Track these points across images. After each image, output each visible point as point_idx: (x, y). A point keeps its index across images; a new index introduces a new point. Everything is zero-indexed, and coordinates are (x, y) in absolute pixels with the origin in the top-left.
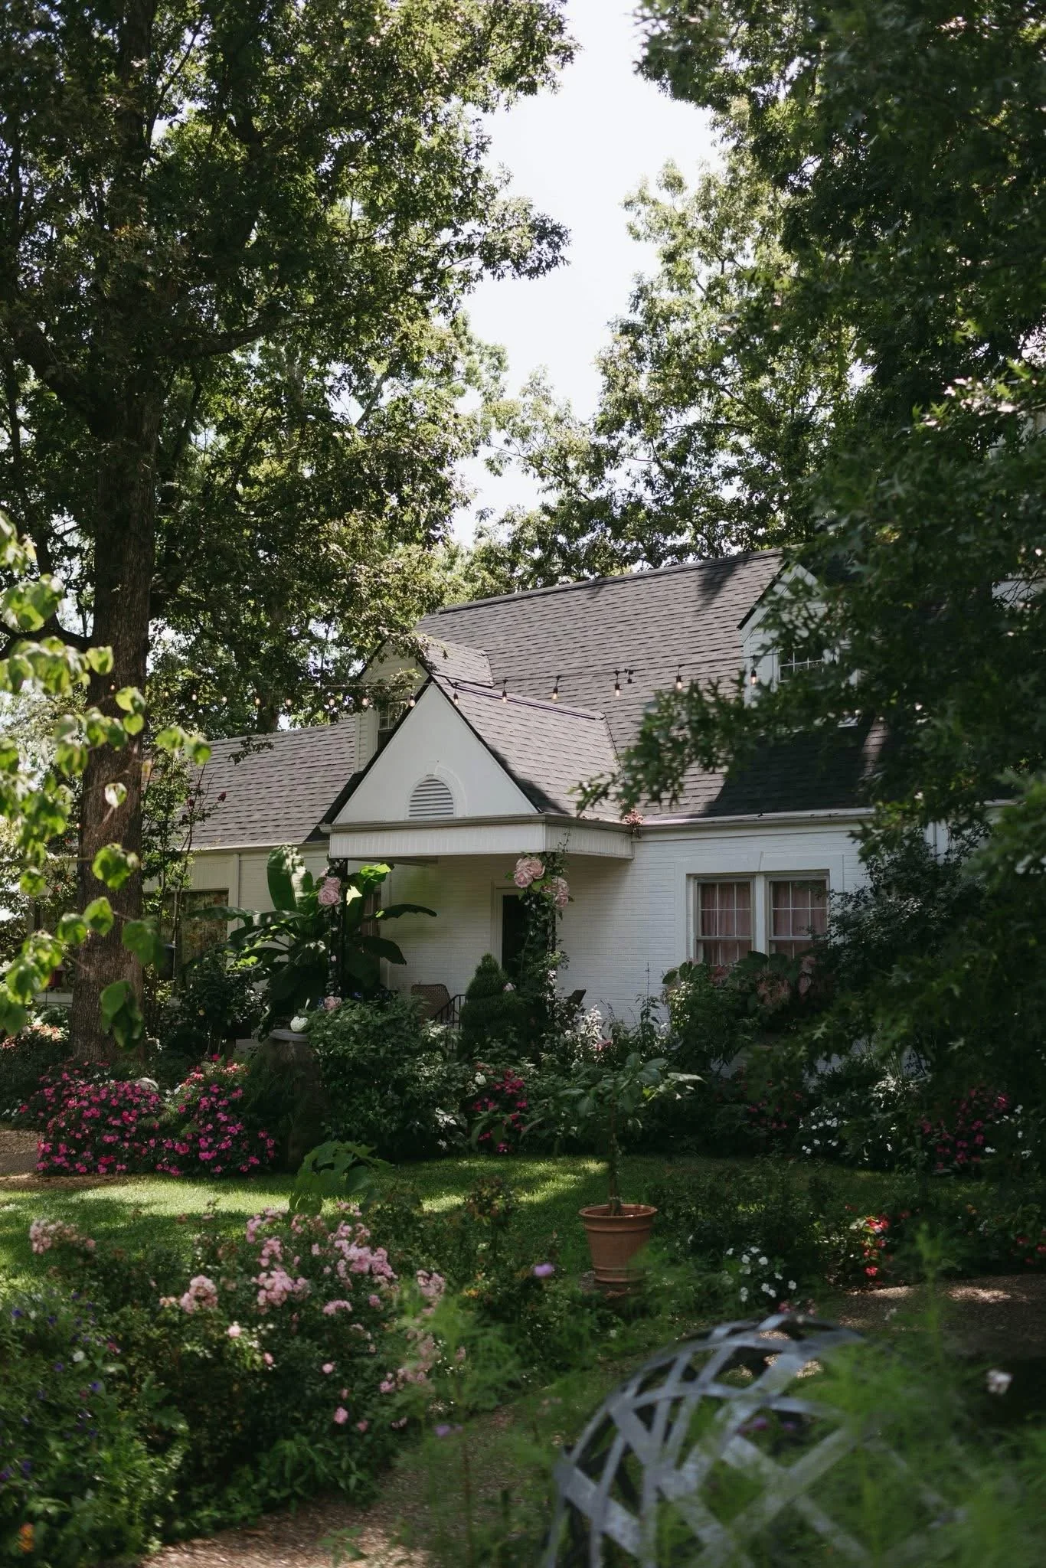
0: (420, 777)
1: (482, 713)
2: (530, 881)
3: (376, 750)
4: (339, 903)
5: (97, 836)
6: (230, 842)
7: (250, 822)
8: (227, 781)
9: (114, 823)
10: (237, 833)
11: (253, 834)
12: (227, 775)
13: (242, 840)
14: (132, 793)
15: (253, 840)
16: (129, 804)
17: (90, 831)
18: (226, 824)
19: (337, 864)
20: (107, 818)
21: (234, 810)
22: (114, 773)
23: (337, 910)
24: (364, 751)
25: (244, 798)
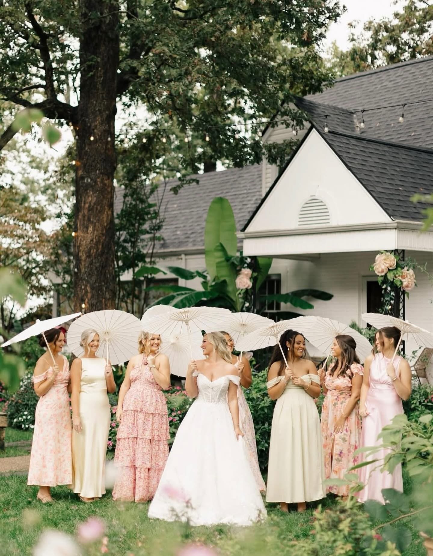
0: (307, 198)
1: (350, 151)
2: (386, 271)
3: (277, 175)
4: (250, 287)
5: (84, 242)
6: (179, 247)
7: (193, 233)
8: (177, 207)
9: (95, 232)
10: (184, 240)
11: (194, 241)
12: (178, 202)
13: (187, 245)
14: (107, 212)
15: (194, 245)
16: (105, 219)
17: (80, 238)
18: (177, 235)
19: (249, 260)
20: (91, 229)
21: (182, 225)
22: (95, 199)
23: (250, 292)
24: (269, 182)
25: (189, 217)
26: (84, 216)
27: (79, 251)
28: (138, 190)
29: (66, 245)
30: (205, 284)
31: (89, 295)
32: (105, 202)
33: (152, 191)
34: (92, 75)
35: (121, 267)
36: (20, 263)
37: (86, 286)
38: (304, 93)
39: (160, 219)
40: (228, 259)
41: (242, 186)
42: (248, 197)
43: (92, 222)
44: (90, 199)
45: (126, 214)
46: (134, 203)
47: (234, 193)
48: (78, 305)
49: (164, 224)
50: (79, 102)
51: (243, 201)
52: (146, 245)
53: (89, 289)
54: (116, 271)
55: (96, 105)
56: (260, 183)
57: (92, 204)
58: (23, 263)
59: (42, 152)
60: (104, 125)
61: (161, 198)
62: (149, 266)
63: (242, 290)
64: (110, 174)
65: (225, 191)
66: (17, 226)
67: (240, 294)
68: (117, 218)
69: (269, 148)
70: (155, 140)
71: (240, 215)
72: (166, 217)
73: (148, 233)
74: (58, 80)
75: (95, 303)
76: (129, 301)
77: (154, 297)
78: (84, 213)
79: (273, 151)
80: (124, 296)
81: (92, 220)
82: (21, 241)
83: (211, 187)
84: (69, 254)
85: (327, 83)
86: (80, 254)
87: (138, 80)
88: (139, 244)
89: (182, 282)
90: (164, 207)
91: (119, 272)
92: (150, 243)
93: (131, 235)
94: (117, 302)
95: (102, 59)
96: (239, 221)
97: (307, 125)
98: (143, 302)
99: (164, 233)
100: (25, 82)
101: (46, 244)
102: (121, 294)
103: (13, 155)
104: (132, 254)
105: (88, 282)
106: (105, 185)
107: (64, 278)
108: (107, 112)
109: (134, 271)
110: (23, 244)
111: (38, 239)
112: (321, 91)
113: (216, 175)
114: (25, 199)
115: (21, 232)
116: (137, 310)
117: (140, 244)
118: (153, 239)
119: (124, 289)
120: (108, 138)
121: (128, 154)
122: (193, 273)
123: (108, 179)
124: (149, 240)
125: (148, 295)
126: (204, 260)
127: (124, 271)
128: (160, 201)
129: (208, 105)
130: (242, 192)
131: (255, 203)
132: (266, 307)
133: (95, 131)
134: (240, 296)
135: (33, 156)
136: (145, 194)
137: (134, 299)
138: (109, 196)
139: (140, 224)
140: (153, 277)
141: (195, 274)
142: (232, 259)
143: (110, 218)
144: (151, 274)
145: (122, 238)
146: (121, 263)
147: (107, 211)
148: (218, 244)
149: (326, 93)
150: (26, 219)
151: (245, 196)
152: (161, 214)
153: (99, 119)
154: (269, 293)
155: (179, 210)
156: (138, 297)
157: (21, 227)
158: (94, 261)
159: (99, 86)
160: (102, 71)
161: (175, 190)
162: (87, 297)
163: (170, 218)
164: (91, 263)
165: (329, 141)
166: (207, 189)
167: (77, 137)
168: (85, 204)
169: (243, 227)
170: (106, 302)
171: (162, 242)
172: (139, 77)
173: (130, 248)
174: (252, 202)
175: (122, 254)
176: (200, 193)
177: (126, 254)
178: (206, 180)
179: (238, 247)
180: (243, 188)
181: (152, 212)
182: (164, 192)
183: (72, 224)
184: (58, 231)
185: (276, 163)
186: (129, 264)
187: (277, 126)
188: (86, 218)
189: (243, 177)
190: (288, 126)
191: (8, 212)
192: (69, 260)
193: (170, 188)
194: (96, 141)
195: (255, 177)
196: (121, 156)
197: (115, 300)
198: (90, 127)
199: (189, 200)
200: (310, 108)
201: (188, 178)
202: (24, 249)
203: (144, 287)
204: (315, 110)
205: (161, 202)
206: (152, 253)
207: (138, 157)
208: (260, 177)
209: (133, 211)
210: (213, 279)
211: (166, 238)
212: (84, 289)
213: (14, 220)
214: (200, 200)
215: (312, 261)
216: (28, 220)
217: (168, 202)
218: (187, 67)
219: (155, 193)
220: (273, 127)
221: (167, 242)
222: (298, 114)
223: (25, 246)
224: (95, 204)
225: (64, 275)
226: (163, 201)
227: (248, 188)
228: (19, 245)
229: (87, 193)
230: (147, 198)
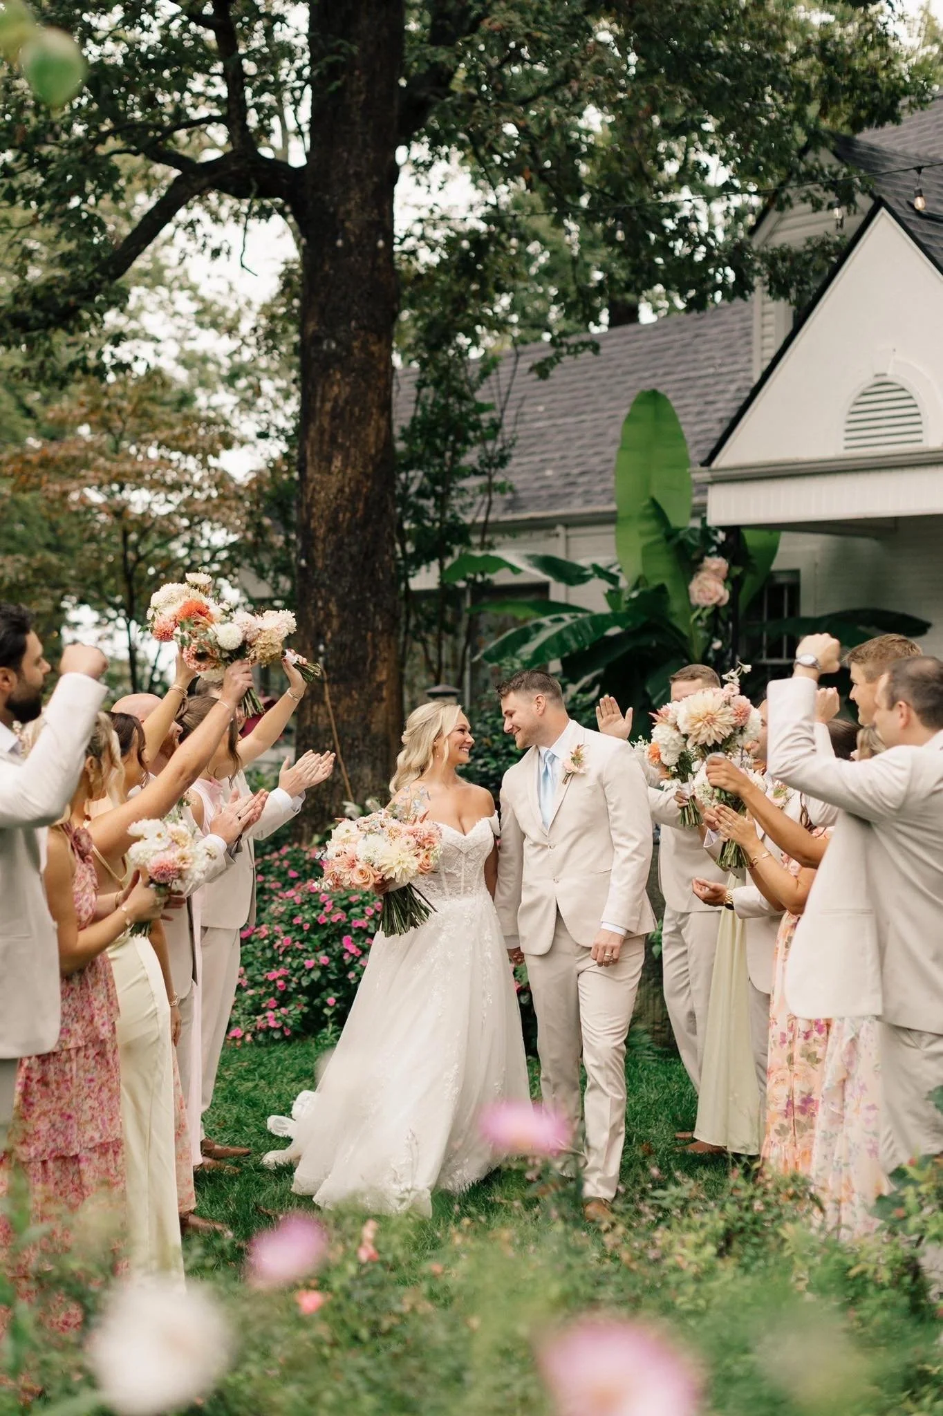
0: (866, 380)
3: (790, 327)
4: (725, 601)
5: (323, 494)
6: (550, 506)
7: (583, 474)
8: (546, 410)
9: (349, 471)
10: (561, 491)
11: (587, 492)
12: (548, 399)
13: (569, 503)
14: (377, 422)
15: (587, 502)
16: (372, 439)
17: (312, 485)
18: (546, 478)
19: (721, 536)
20: (337, 463)
21: (557, 455)
22: (348, 389)
23: (723, 614)
24: (769, 347)
25: (573, 435)
26: (321, 431)
27: (311, 516)
28: (452, 371)
29: (280, 505)
30: (613, 596)
31: (335, 623)
32: (371, 396)
33: (485, 374)
34: (339, 89)
35: (412, 555)
36: (174, 551)
37: (326, 602)
38: (857, 125)
39: (503, 441)
40: (670, 534)
41: (702, 357)
42: (717, 383)
43: (341, 446)
44: (336, 389)
45: (423, 429)
46: (442, 401)
47: (684, 375)
48: (309, 646)
49: (514, 452)
50: (307, 155)
51: (707, 394)
52: (471, 505)
53: (333, 608)
54: (398, 567)
55: (348, 162)
56: (747, 348)
57: (341, 403)
58: (182, 552)
59: (225, 289)
60: (368, 209)
61: (505, 390)
62: (478, 553)
63: (704, 609)
64: (385, 329)
65: (661, 371)
66: (166, 462)
67: (699, 618)
68: (401, 439)
69: (771, 260)
70: (492, 249)
71: (698, 428)
72: (520, 434)
73: (475, 472)
74: (259, 107)
75: (348, 642)
76: (430, 639)
77: (491, 630)
78: (321, 425)
79: (780, 264)
80: (418, 626)
81: (340, 440)
82: (176, 498)
83: (627, 361)
84: (288, 526)
85: (913, 98)
86: (313, 524)
87: (449, 99)
88: (454, 502)
89: (558, 592)
90: (513, 412)
91: (407, 568)
92: (479, 499)
93: (435, 480)
94: (401, 639)
95: (363, 50)
96: (697, 443)
97: (864, 202)
98: (462, 641)
99: (515, 474)
100: (179, 112)
101: (233, 503)
102: (412, 622)
103: (157, 298)
104: (437, 524)
105: (332, 591)
106: (372, 354)
107: (275, 585)
108: (375, 179)
109: (441, 566)
110: (179, 506)
111: (214, 493)
112: (897, 120)
113: (638, 332)
114: (186, 399)
115: (174, 474)
116: (450, 661)
117: (456, 502)
118: (489, 488)
119: (419, 610)
120: (376, 241)
121: (426, 282)
122: (584, 569)
123: (380, 340)
124: (477, 490)
125: (477, 623)
126: (612, 537)
127: (418, 567)
128: (503, 398)
129: (620, 159)
130: (703, 373)
131: (734, 399)
132: (764, 653)
133: (348, 224)
134: (700, 624)
135: (202, 300)
136: (467, 380)
137: (444, 634)
138: (381, 384)
139: (457, 454)
140: (489, 580)
141: (590, 572)
142: (682, 533)
143: (383, 434)
144: (483, 574)
145: (413, 489)
146: (410, 548)
147: (376, 419)
148: (647, 502)
149: (910, 127)
150: (187, 444)
151: (711, 381)
152: (507, 429)
153: (356, 196)
154: (770, 617)
155: (550, 418)
156: (452, 630)
157: (175, 464)
158: (346, 540)
159: (357, 116)
160: (364, 78)
161: (542, 370)
162: (329, 627)
163: (528, 437)
164: (339, 546)
165: (919, 237)
166: (619, 366)
167: (304, 241)
168: (323, 401)
169: (705, 456)
170: (377, 640)
171: (509, 496)
172: (452, 93)
173: (432, 512)
174: (728, 396)
175: (413, 526)
176: (600, 378)
177: (423, 525)
178: (615, 345)
179: (695, 506)
180: (706, 363)
181: (485, 425)
182: (513, 377)
183: (295, 453)
184: (260, 473)
185: (787, 296)
186: (431, 549)
187: (791, 206)
188: (327, 438)
189: (705, 335)
190: (817, 206)
191: (144, 429)
192: (288, 542)
193: (528, 365)
194: (348, 249)
195: (736, 334)
196: (409, 288)
197: (398, 636)
198: (335, 214)
199: (575, 394)
200: (870, 162)
201: (572, 340)
202: (182, 515)
203: (468, 604)
204: (883, 166)
205: (506, 402)
206: (486, 522)
207: (450, 290)
208: (748, 334)
209: (442, 421)
210: (633, 583)
211: (518, 486)
212: (322, 608)
213: (159, 447)
214: (604, 393)
215: (876, 538)
216: (191, 448)
217: (523, 399)
218: (568, 60)
219: (492, 378)
220: (781, 209)
221: (522, 495)
222: (840, 177)
223: (183, 510)
224: (347, 402)
225: (275, 577)
226: (511, 396)
227: (719, 361)
228: (170, 508)
229: (329, 376)
230: (473, 390)
